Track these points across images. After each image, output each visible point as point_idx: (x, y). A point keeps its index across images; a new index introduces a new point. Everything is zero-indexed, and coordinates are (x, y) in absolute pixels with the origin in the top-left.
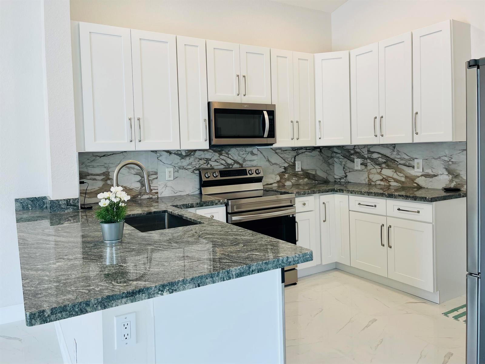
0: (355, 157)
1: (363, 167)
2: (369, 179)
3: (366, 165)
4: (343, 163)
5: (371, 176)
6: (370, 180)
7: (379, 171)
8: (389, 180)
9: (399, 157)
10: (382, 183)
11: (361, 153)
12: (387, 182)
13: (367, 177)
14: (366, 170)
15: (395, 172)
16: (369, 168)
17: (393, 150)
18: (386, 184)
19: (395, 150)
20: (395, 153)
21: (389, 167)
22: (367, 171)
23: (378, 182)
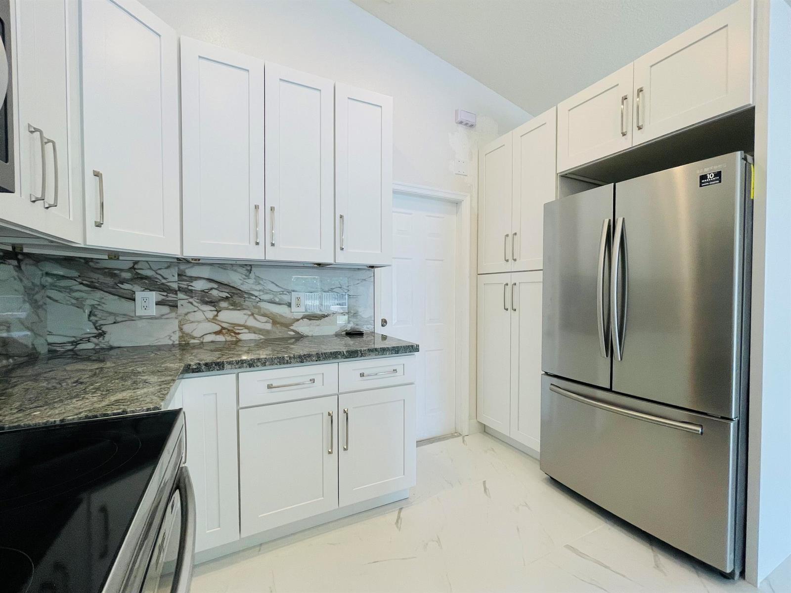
0: (136, 288)
1: (165, 309)
2: (183, 333)
3: (174, 306)
4: (89, 302)
5: (187, 328)
6: (184, 335)
7: (210, 315)
8: (237, 331)
9: (258, 287)
10: (220, 338)
11: (157, 278)
12: (233, 334)
13: (177, 328)
14: (173, 315)
15: (249, 315)
16: (181, 310)
17: (246, 276)
18: (229, 338)
19: (252, 275)
20: (251, 281)
21: (236, 306)
22: (176, 318)
23: (208, 338)
